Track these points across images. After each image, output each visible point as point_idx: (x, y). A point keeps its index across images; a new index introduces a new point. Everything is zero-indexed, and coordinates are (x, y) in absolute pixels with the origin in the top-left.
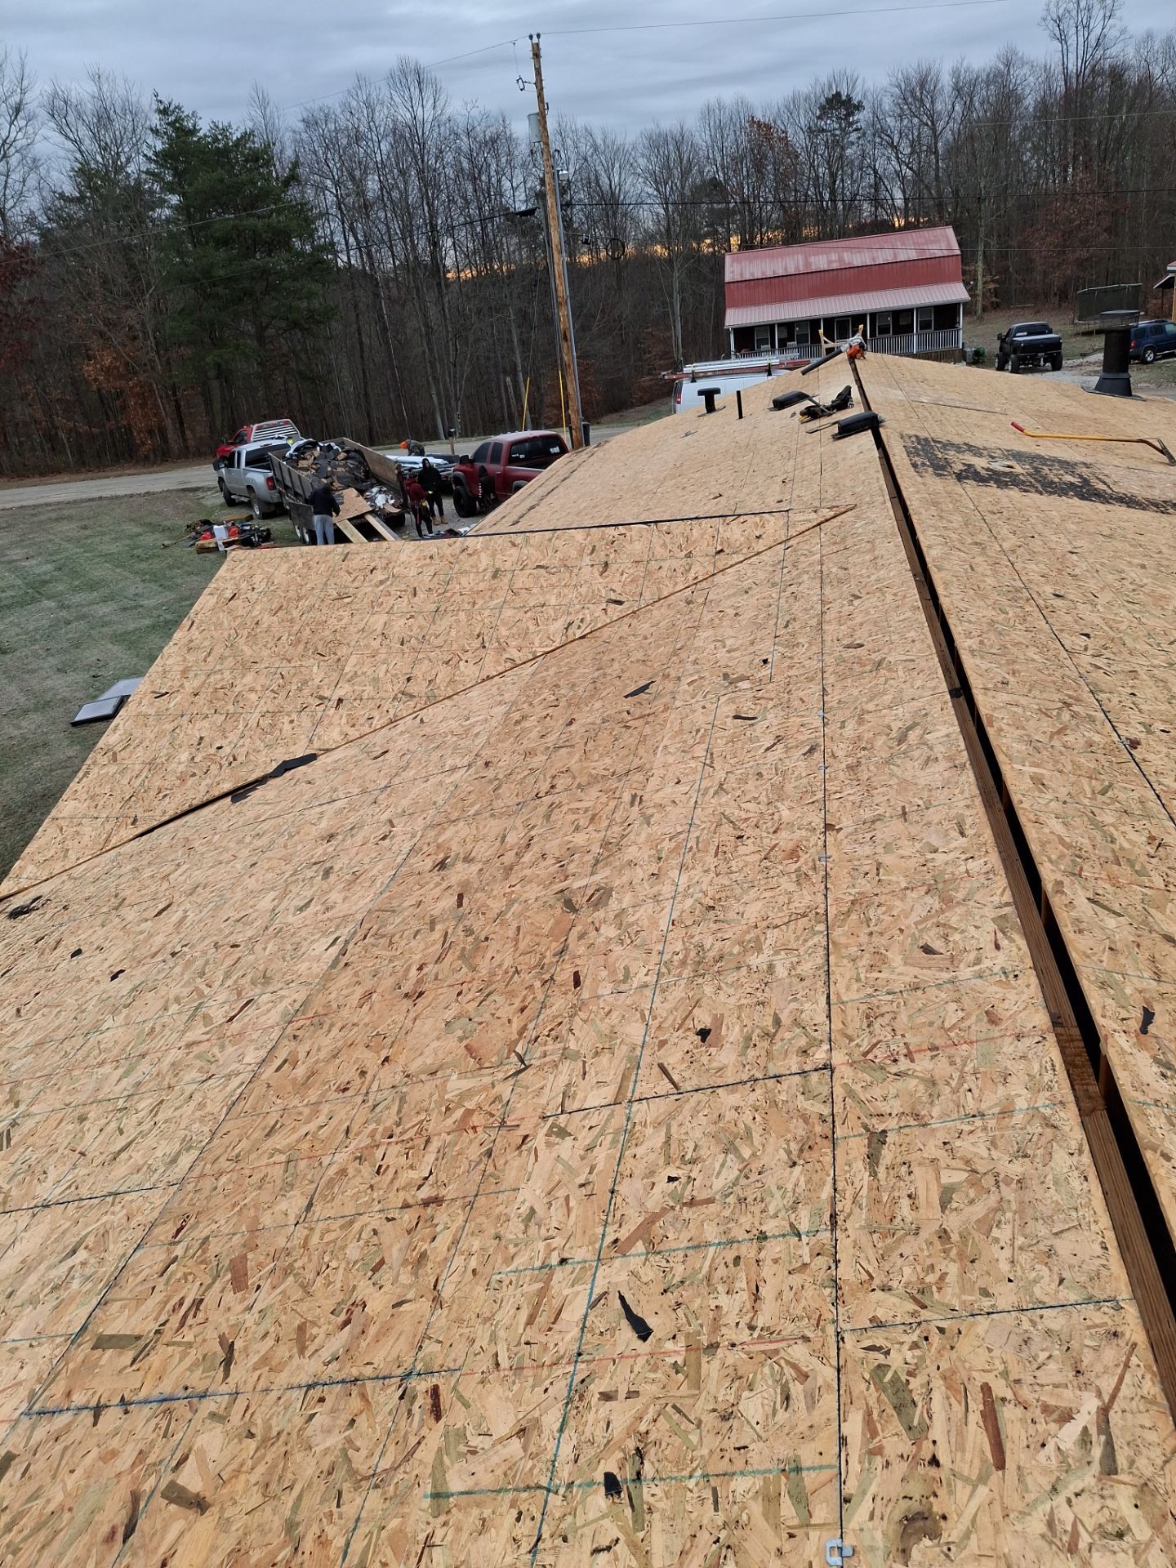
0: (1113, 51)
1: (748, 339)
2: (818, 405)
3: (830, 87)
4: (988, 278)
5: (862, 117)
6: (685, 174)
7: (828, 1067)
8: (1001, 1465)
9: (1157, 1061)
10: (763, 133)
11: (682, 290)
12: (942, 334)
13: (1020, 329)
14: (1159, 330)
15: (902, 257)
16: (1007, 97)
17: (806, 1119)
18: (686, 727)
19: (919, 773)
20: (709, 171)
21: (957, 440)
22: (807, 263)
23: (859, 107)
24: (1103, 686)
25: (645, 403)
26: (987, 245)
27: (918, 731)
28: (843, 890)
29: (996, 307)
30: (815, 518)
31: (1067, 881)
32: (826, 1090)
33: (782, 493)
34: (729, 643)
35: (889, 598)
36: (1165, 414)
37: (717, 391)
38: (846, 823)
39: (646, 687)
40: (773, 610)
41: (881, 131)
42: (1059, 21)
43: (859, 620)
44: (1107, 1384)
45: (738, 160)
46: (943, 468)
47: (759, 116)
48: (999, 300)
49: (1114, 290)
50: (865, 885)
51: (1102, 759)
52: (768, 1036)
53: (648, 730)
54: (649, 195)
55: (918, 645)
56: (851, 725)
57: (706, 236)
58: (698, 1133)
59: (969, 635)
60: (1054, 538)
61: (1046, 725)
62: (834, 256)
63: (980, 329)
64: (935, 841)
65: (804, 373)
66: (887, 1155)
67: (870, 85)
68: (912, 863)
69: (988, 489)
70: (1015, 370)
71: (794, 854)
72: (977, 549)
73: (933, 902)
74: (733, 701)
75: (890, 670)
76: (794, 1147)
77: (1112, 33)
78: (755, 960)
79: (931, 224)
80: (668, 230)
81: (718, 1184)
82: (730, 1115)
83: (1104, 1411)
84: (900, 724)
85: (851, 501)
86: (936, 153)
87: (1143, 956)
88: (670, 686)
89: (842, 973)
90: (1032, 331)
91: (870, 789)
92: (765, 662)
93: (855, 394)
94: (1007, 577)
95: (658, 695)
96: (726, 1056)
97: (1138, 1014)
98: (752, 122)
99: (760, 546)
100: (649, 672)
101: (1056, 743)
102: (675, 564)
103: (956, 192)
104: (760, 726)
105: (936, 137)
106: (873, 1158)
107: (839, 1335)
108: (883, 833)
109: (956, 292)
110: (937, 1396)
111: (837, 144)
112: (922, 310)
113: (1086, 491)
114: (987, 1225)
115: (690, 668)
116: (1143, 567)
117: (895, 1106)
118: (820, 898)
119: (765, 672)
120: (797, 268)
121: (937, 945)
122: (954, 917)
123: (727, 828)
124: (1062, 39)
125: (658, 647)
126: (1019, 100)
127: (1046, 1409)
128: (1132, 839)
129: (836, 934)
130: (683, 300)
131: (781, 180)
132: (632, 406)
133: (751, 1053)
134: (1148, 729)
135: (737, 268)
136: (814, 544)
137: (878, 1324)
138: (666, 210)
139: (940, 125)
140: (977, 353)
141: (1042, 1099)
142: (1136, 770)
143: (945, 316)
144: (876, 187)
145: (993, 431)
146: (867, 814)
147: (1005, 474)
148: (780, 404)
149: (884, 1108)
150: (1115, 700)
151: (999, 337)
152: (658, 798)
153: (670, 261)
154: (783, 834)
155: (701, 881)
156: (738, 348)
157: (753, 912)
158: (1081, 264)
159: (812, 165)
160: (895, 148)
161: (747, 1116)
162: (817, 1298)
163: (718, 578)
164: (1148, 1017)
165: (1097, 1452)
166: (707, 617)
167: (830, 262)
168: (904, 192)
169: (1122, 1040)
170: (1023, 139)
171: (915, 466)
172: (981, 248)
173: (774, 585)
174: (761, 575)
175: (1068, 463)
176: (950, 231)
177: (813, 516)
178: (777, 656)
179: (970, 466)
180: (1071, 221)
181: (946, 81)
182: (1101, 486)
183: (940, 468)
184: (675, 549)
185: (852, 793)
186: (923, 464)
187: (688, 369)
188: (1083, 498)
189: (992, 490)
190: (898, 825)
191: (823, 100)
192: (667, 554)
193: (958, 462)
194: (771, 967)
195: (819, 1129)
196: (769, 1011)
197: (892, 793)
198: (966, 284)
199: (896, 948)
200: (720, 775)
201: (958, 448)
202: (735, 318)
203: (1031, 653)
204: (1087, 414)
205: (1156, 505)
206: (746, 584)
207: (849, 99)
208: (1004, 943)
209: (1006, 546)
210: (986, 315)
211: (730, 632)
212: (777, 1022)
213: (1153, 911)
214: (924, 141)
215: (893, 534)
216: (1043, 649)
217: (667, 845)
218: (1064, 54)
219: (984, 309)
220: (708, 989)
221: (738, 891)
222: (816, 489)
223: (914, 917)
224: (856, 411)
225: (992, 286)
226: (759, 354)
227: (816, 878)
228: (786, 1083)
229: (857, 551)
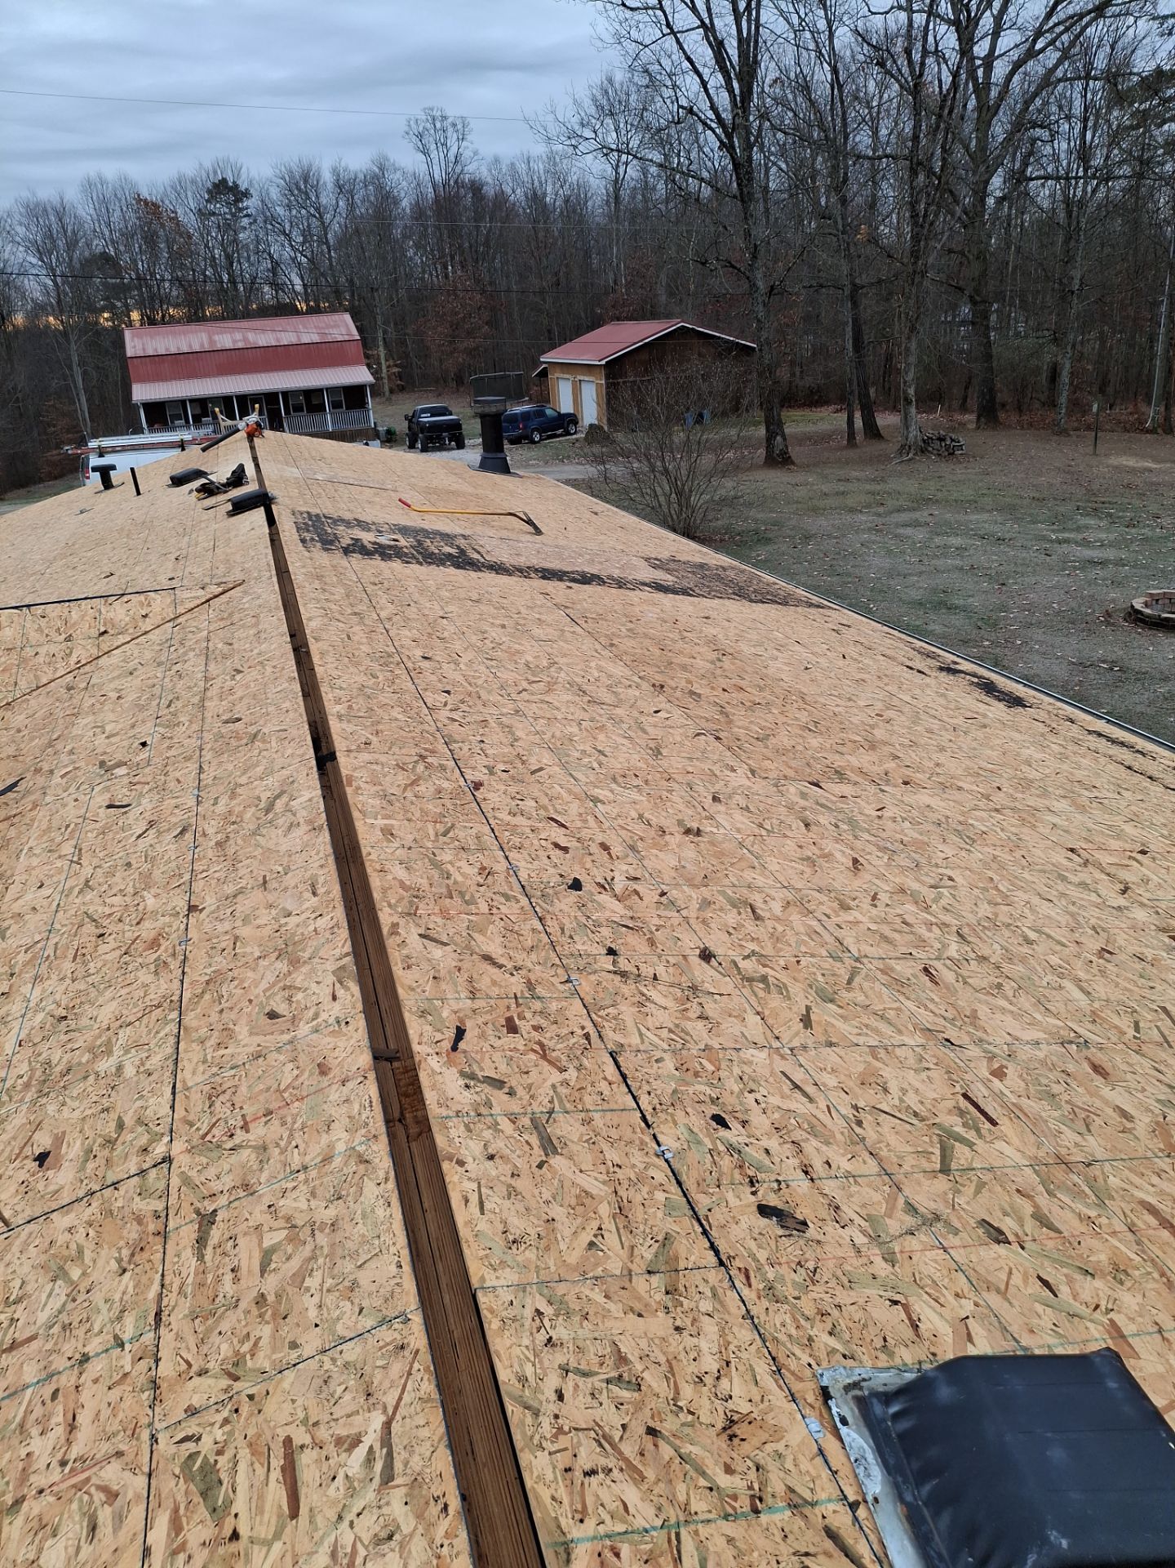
0: (470, 168)
1: (160, 414)
2: (212, 483)
3: (215, 173)
4: (391, 362)
5: (252, 204)
6: (72, 245)
7: (168, 1160)
8: (294, 1514)
9: (463, 1074)
10: (150, 210)
11: (82, 363)
12: (355, 414)
13: (424, 411)
14: (540, 413)
15: (306, 339)
16: (385, 199)
17: (139, 1220)
18: (55, 824)
19: (282, 840)
20: (98, 245)
21: (347, 516)
22: (211, 342)
23: (246, 194)
24: (457, 737)
25: (56, 478)
26: (385, 332)
27: (285, 798)
28: (198, 973)
29: (402, 389)
30: (203, 595)
31: (402, 922)
32: (162, 1185)
33: (175, 570)
34: (108, 728)
35: (269, 670)
36: (537, 489)
37: (113, 468)
38: (210, 902)
39: (15, 785)
40: (157, 690)
41: (271, 219)
42: (420, 136)
43: (239, 694)
44: (390, 1399)
45: (128, 236)
46: (331, 543)
47: (145, 194)
48: (405, 382)
49: (502, 377)
50: (220, 962)
51: (448, 803)
52: (110, 1143)
53: (12, 833)
54: (33, 266)
55: (291, 714)
56: (223, 801)
57: (103, 310)
58: (26, 1268)
59: (338, 701)
60: (428, 605)
61: (402, 778)
62: (238, 336)
63: (390, 409)
64: (289, 905)
65: (204, 450)
66: (215, 1234)
67: (254, 173)
68: (267, 931)
69: (372, 562)
70: (424, 450)
71: (154, 944)
72: (355, 619)
73: (282, 966)
74: (107, 789)
75: (264, 741)
76: (126, 1253)
77: (467, 154)
78: (105, 1065)
79: (333, 310)
80: (59, 302)
81: (43, 1317)
82: (62, 1238)
83: (387, 1425)
84: (269, 794)
85: (239, 577)
86: (327, 243)
87: (462, 979)
88: (41, 780)
89: (191, 1055)
90: (434, 412)
91: (235, 861)
92: (144, 744)
93: (250, 470)
94: (381, 644)
95: (28, 792)
96: (63, 1177)
97: (451, 1034)
98: (139, 200)
99: (147, 625)
100: (19, 768)
101: (409, 794)
102: (53, 648)
103: (351, 282)
104: (134, 813)
105: (325, 228)
106: (201, 1242)
107: (154, 1439)
108: (244, 905)
109: (360, 375)
110: (242, 1467)
111: (229, 227)
112: (332, 390)
113: (462, 561)
114: (299, 1279)
115: (65, 758)
116: (503, 626)
117: (228, 1181)
118: (177, 983)
119: (144, 754)
120: (202, 345)
121: (282, 1008)
122: (298, 978)
123: (89, 928)
124: (425, 152)
125: (32, 739)
126: (396, 202)
127: (339, 1442)
128: (465, 872)
129: (190, 1019)
130: (85, 373)
131: (176, 258)
132: (41, 480)
133: (91, 1165)
134: (491, 771)
135: (136, 343)
136: (202, 621)
137: (192, 1412)
138: (55, 282)
139: (328, 217)
140: (389, 432)
141: (359, 1137)
142: (477, 809)
143: (353, 396)
144: (274, 271)
145: (383, 507)
146: (230, 889)
147: (390, 547)
148: (178, 481)
149: (216, 1186)
150: (466, 748)
151: (406, 417)
152: (16, 907)
153: (65, 334)
154: (147, 924)
155: (56, 991)
156: (150, 424)
157: (106, 1014)
158: (470, 352)
159: (206, 246)
160: (287, 236)
161: (80, 1236)
162: (134, 1404)
163: (102, 661)
164: (460, 1033)
165: (379, 1466)
166: (88, 702)
167: (234, 342)
168: (302, 279)
169: (434, 1063)
170: (405, 236)
171: (303, 541)
172: (380, 334)
173: (159, 664)
174: (148, 655)
175: (448, 535)
176: (347, 317)
177: (201, 592)
178: (157, 736)
179: (357, 540)
180: (456, 314)
181: (327, 177)
182: (476, 556)
183: (328, 543)
184: (53, 634)
185: (218, 869)
186: (312, 539)
187: (93, 444)
188: (458, 566)
189: (377, 562)
190: (258, 896)
191: (209, 185)
192: (43, 639)
193: (346, 536)
194: (120, 1068)
195: (152, 1227)
196: (114, 1116)
197: (256, 863)
198: (369, 366)
199: (243, 1021)
200: (87, 871)
201: (347, 524)
202: (142, 393)
203: (396, 713)
204: (470, 490)
205: (520, 570)
206: (131, 666)
207: (236, 186)
208: (340, 993)
209: (383, 614)
210: (394, 397)
211: (111, 716)
212: (120, 1126)
213: (475, 935)
214: (314, 231)
215: (277, 608)
216: (406, 708)
217: (22, 958)
218: (430, 164)
219: (391, 391)
220: (51, 1109)
221: (93, 993)
222: (208, 565)
223: (264, 985)
224: (251, 487)
225: (396, 370)
226: (173, 429)
227: (174, 964)
228: (123, 1188)
229: (243, 626)
